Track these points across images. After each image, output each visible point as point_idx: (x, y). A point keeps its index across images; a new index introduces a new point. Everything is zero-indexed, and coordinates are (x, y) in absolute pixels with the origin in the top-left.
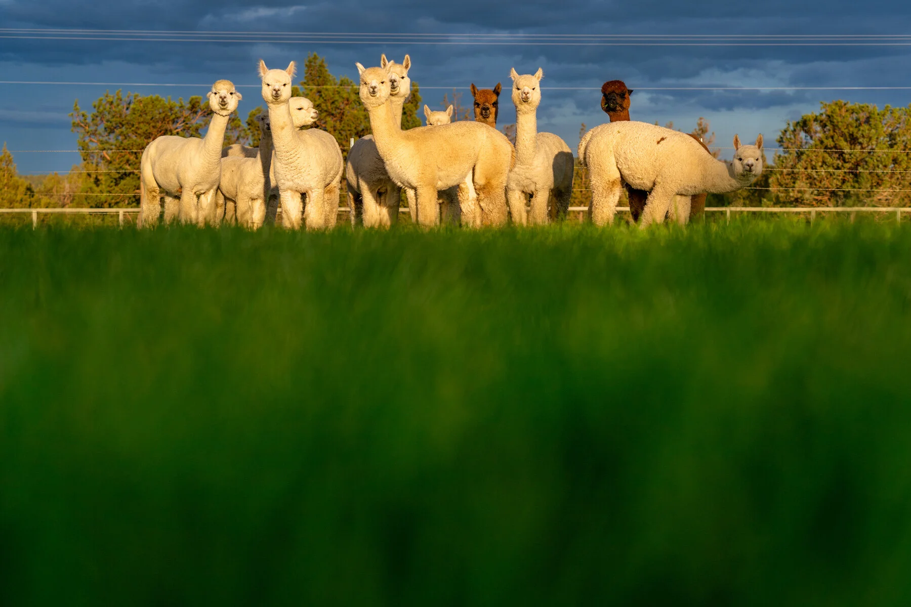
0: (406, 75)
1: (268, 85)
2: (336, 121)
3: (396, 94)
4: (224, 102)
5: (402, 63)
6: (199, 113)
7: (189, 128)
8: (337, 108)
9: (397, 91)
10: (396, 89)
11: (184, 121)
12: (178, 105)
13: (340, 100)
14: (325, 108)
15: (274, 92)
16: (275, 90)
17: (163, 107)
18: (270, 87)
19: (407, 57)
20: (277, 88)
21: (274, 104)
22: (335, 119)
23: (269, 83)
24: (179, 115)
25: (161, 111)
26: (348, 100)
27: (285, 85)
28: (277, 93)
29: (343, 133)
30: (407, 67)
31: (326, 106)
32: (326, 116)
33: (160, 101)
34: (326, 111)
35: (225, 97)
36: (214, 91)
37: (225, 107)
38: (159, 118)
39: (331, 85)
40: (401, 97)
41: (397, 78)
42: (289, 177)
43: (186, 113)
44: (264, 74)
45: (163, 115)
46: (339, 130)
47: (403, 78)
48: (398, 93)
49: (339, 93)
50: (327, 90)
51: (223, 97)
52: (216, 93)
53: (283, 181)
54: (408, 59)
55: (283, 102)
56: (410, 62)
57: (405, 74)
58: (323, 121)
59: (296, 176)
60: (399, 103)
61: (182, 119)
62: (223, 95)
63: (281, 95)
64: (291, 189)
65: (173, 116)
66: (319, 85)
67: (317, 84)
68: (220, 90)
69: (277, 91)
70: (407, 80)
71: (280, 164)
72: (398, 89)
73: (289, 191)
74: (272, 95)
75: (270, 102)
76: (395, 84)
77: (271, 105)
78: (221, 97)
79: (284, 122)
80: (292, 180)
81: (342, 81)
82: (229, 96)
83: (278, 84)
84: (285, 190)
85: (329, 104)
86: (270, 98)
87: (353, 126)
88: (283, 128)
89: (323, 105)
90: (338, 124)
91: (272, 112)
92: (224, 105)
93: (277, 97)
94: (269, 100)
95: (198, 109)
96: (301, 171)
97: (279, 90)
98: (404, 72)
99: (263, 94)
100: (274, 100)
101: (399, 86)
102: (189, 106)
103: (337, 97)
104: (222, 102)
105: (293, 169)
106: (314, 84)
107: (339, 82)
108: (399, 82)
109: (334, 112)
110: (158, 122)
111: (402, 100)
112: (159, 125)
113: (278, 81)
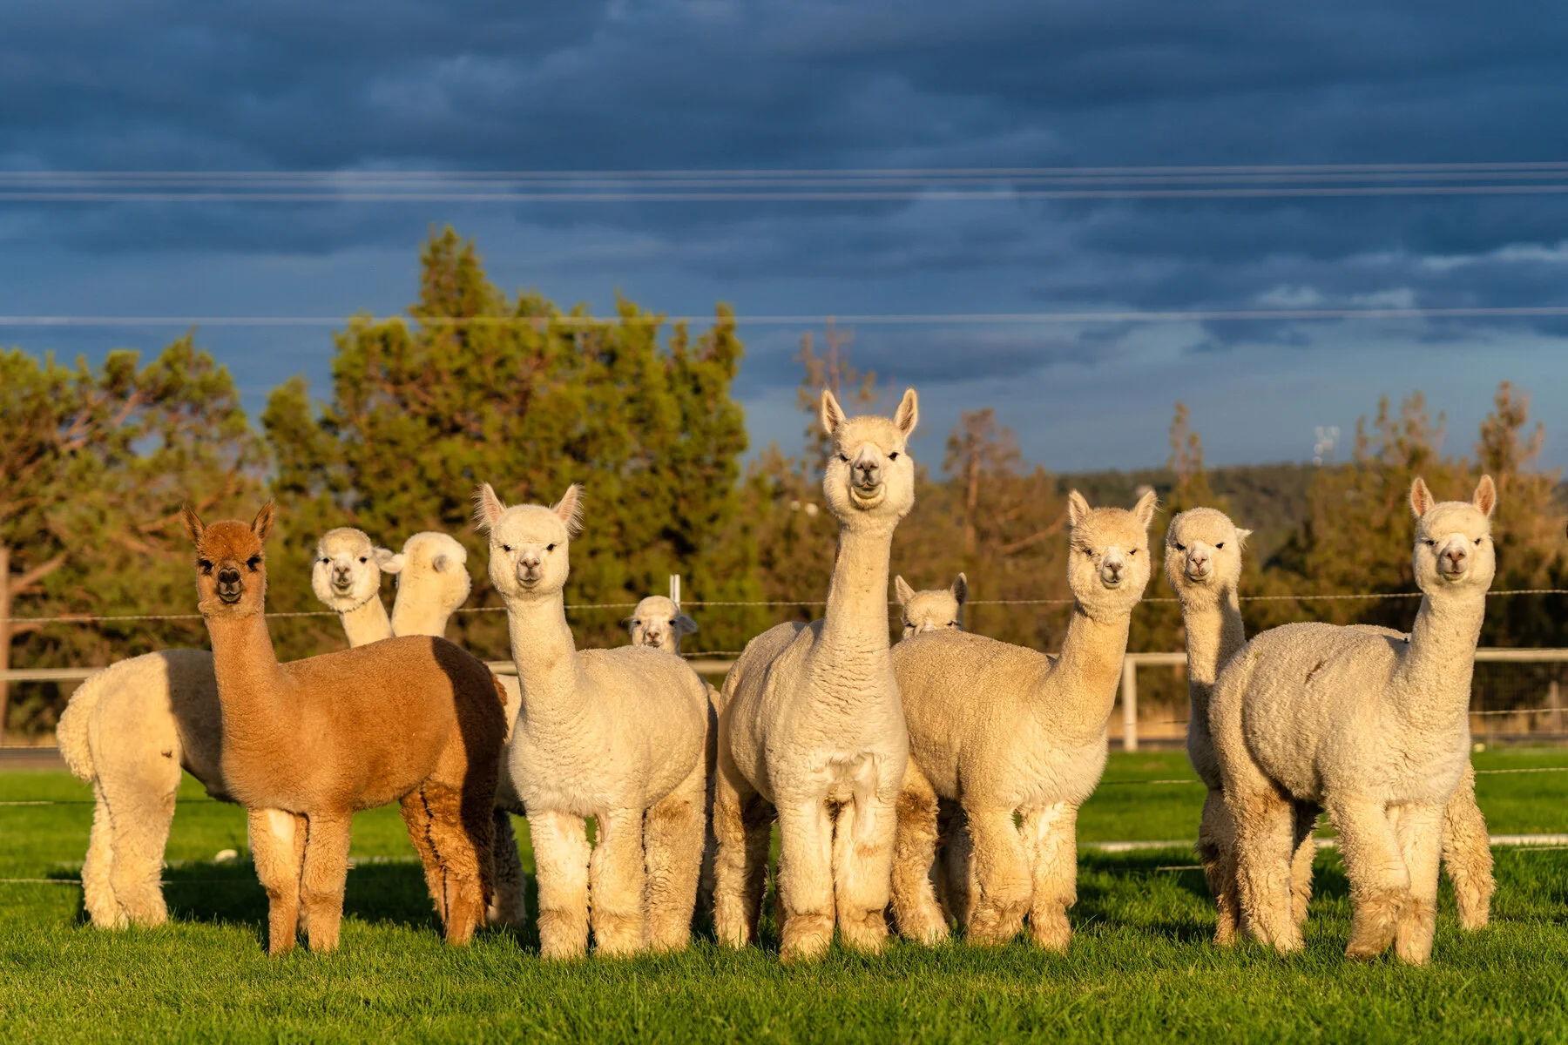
0: (903, 449)
1: (507, 549)
2: (507, 414)
3: (875, 507)
4: (345, 580)
5: (891, 414)
6: (134, 396)
7: (103, 439)
8: (511, 377)
9: (879, 498)
10: (875, 492)
11: (90, 420)
12: (74, 375)
13: (519, 356)
14: (478, 379)
15: (524, 570)
16: (525, 563)
17: (33, 381)
18: (512, 554)
19: (911, 394)
20: (530, 557)
21: (526, 599)
22: (506, 407)
23: (509, 544)
24: (76, 402)
25: (27, 392)
26: (540, 355)
27: (551, 548)
28: (530, 573)
29: (529, 445)
30: (905, 425)
31: (483, 373)
32: (479, 404)
33: (26, 364)
34: (481, 386)
35: (347, 570)
36: (322, 555)
37: (347, 592)
38: (24, 412)
39: (493, 315)
40: (888, 515)
41: (879, 457)
42: (552, 782)
43: (96, 397)
44: (495, 518)
45: (34, 404)
46: (517, 440)
47: (893, 456)
48: (881, 502)
49: (515, 336)
50: (482, 328)
51: (342, 570)
52: (326, 561)
53: (534, 789)
54: (911, 401)
55: (544, 594)
56: (915, 411)
57: (899, 447)
58: (472, 415)
59: (572, 780)
60: (880, 532)
61: (85, 414)
62: (342, 564)
63: (542, 576)
64: (557, 810)
65: (61, 408)
66: (459, 315)
67: (452, 309)
68: (336, 552)
69: (530, 566)
70: (905, 463)
71: (533, 748)
72: (882, 492)
73: (552, 814)
74: (518, 578)
75: (512, 594)
76: (874, 474)
77: (515, 603)
78: (337, 570)
79: (553, 648)
80: (560, 789)
81: (524, 303)
82: (356, 565)
83: (533, 546)
84: (544, 810)
85: (488, 368)
86: (513, 584)
87: (557, 426)
88: (551, 665)
89: (473, 372)
90: (513, 422)
91: (520, 622)
92: (343, 588)
93: (530, 581)
94: (510, 589)
95: (129, 387)
96: (588, 765)
97: (536, 564)
98: (895, 437)
99: (493, 574)
100: (522, 590)
101: (884, 480)
102: (104, 377)
103: (510, 348)
104: (339, 580)
105: (567, 761)
106: (448, 313)
107: (514, 305)
108: (885, 468)
109: (501, 388)
110: (19, 422)
111: (892, 523)
112: (22, 431)
113: (533, 539)
